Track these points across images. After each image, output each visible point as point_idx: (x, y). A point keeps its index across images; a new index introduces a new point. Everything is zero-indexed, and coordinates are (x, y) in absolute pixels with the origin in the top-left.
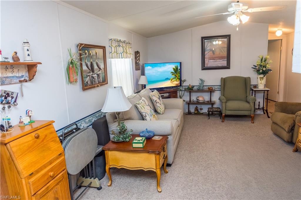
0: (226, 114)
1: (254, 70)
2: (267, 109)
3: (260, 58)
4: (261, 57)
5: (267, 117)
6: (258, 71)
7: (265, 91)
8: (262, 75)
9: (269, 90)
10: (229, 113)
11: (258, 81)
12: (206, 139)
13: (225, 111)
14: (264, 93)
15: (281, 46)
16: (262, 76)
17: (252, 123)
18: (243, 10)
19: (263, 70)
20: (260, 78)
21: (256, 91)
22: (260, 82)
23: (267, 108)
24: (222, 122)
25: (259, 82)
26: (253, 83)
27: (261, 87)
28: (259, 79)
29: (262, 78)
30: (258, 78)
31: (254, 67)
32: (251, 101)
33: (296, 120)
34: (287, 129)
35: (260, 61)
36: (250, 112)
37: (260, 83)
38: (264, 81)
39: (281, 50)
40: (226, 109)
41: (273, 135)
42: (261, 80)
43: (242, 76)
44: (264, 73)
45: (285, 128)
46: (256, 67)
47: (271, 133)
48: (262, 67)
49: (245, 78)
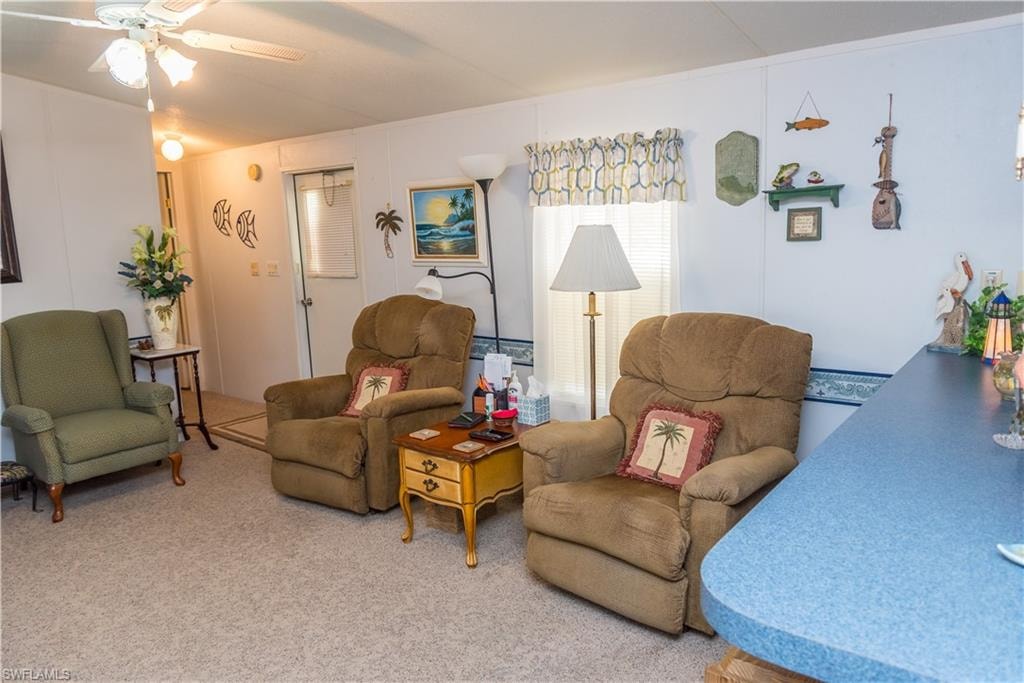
0: (69, 482)
1: (131, 282)
2: (202, 420)
3: (139, 234)
4: (146, 235)
5: (208, 447)
6: (145, 284)
7: (177, 358)
8: (163, 298)
9: (198, 352)
10: (78, 473)
11: (148, 324)
12: (56, 629)
13: (63, 469)
14: (175, 363)
15: (168, 197)
16: (164, 302)
17: (178, 484)
18: (166, 29)
19: (164, 281)
20: (160, 310)
21: (155, 362)
22: (161, 324)
23: (201, 415)
24: (55, 521)
25: (157, 324)
26: (135, 330)
27: (166, 344)
28: (155, 315)
29: (167, 309)
30: (148, 311)
31: (128, 270)
32: (157, 404)
33: (367, 432)
34: (349, 471)
35: (143, 247)
36: (162, 445)
37: (163, 330)
38: (172, 322)
39: (170, 210)
40: (63, 460)
41: (285, 503)
42: (162, 318)
43: (76, 309)
44: (172, 290)
45: (340, 469)
46: (134, 268)
47: (273, 499)
48: (157, 268)
49: (97, 314)
